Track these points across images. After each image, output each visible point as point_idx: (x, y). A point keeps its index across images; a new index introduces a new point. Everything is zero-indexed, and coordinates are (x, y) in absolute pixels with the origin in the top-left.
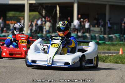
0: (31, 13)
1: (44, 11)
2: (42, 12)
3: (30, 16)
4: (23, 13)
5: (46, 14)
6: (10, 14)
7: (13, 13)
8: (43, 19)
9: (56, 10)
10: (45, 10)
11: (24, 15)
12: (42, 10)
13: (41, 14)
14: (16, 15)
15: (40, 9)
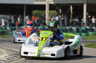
0: (51, 11)
1: (60, 10)
2: (59, 11)
3: (49, 14)
4: (44, 11)
5: (62, 12)
6: (35, 12)
7: (37, 11)
8: (60, 16)
9: (70, 9)
10: (62, 9)
11: (45, 13)
12: (59, 9)
13: (58, 12)
14: (39, 13)
15: (58, 9)
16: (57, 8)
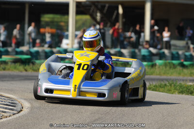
0: (80, 17)
1: (99, 15)
2: (96, 16)
3: (77, 22)
4: (66, 17)
5: (102, 18)
6: (47, 18)
7: (51, 16)
8: (98, 27)
9: (118, 13)
10: (101, 12)
11: (68, 19)
12: (96, 13)
13: (94, 18)
14: (56, 20)
15: (93, 12)
16: (91, 11)
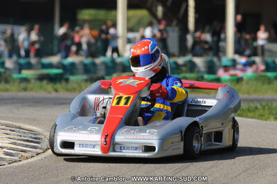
1: (160, 9)
6: (86, 14)
7: (92, 12)
9: (187, 6)
12: (156, 6)
15: (152, 5)
16: (149, 4)
